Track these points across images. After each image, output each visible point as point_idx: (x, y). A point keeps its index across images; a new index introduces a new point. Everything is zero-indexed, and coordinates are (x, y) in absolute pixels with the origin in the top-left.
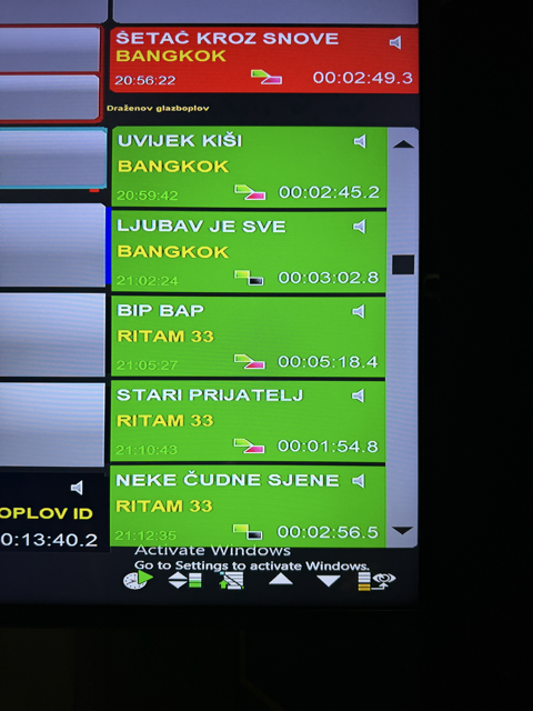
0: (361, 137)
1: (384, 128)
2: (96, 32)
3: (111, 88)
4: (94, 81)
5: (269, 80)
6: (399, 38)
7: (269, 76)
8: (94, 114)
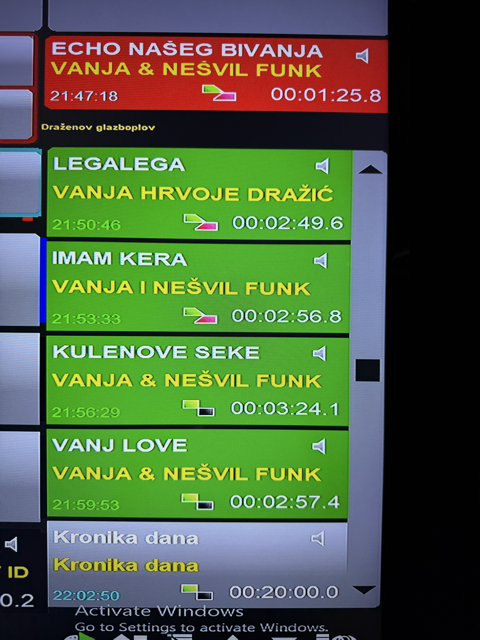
0: (323, 161)
1: (349, 151)
2: (30, 41)
3: (46, 105)
4: (27, 97)
5: (222, 97)
6: (367, 50)
7: (222, 92)
8: (27, 133)
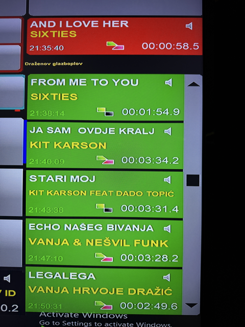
0: (169, 80)
1: (183, 75)
2: (19, 21)
3: (28, 52)
4: (18, 48)
5: (117, 48)
6: (191, 23)
7: (117, 45)
8: (18, 67)
